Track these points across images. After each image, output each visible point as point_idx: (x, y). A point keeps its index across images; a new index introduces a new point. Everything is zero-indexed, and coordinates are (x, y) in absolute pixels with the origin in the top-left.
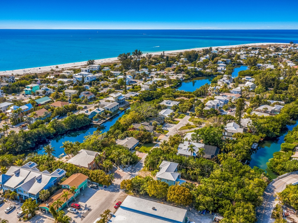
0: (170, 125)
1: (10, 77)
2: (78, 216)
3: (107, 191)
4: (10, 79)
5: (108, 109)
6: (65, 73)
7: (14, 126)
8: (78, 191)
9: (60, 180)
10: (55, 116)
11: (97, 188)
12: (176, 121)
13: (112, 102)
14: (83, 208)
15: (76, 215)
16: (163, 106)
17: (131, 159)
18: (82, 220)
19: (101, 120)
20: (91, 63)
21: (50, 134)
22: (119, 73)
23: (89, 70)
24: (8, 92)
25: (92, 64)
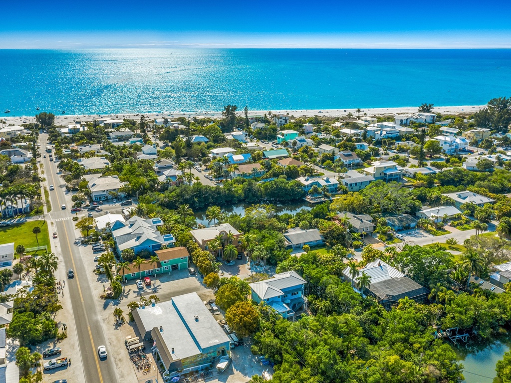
0: (423, 233)
1: (281, 118)
2: (137, 292)
3: (198, 282)
4: (281, 120)
5: (346, 184)
6: (362, 120)
7: (214, 179)
8: (166, 267)
9: (159, 247)
10: (267, 178)
11: (193, 274)
12: (446, 231)
13: (368, 174)
14: (152, 287)
15: (137, 290)
16: (444, 199)
17: (267, 255)
18: (136, 297)
19: (323, 197)
20: (426, 109)
21: (233, 196)
22: (456, 132)
23: (407, 120)
24: (260, 137)
25: (428, 111)
